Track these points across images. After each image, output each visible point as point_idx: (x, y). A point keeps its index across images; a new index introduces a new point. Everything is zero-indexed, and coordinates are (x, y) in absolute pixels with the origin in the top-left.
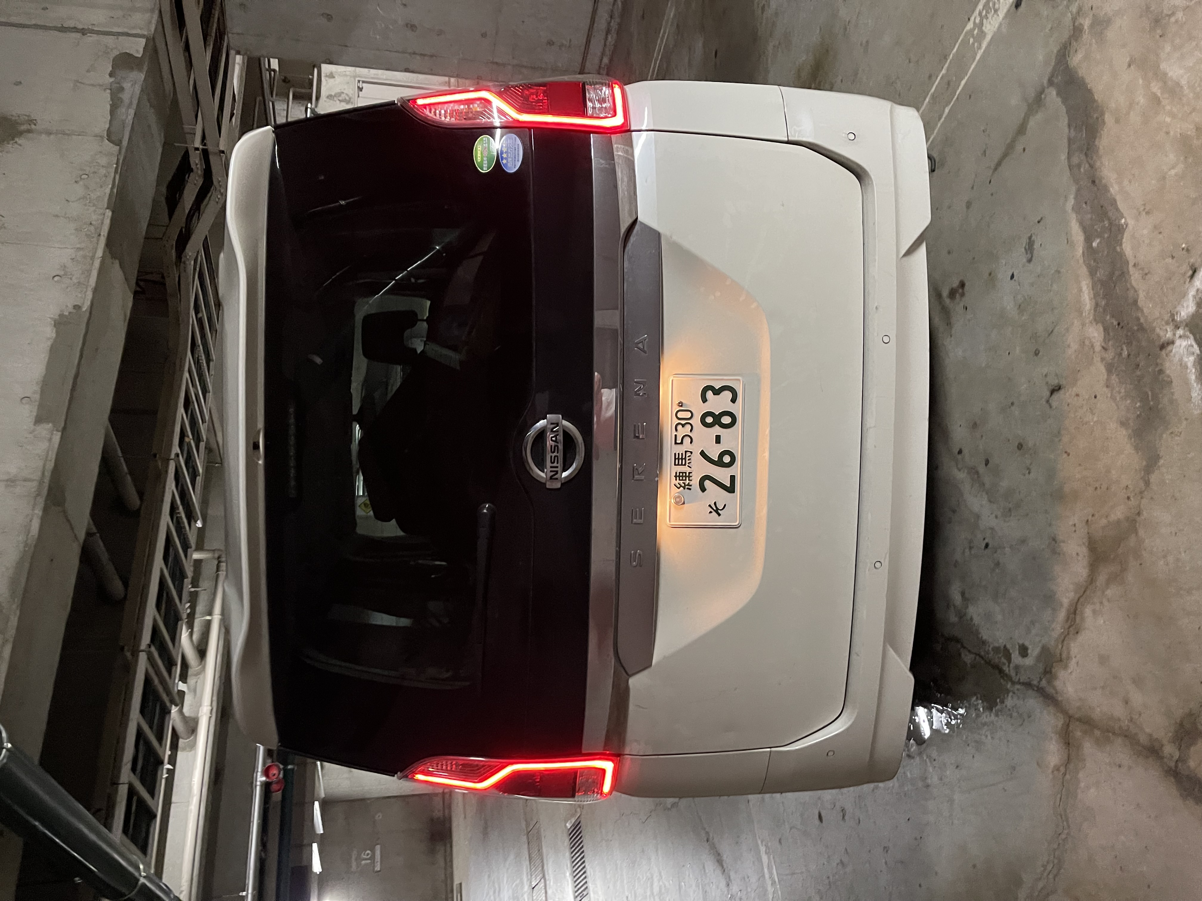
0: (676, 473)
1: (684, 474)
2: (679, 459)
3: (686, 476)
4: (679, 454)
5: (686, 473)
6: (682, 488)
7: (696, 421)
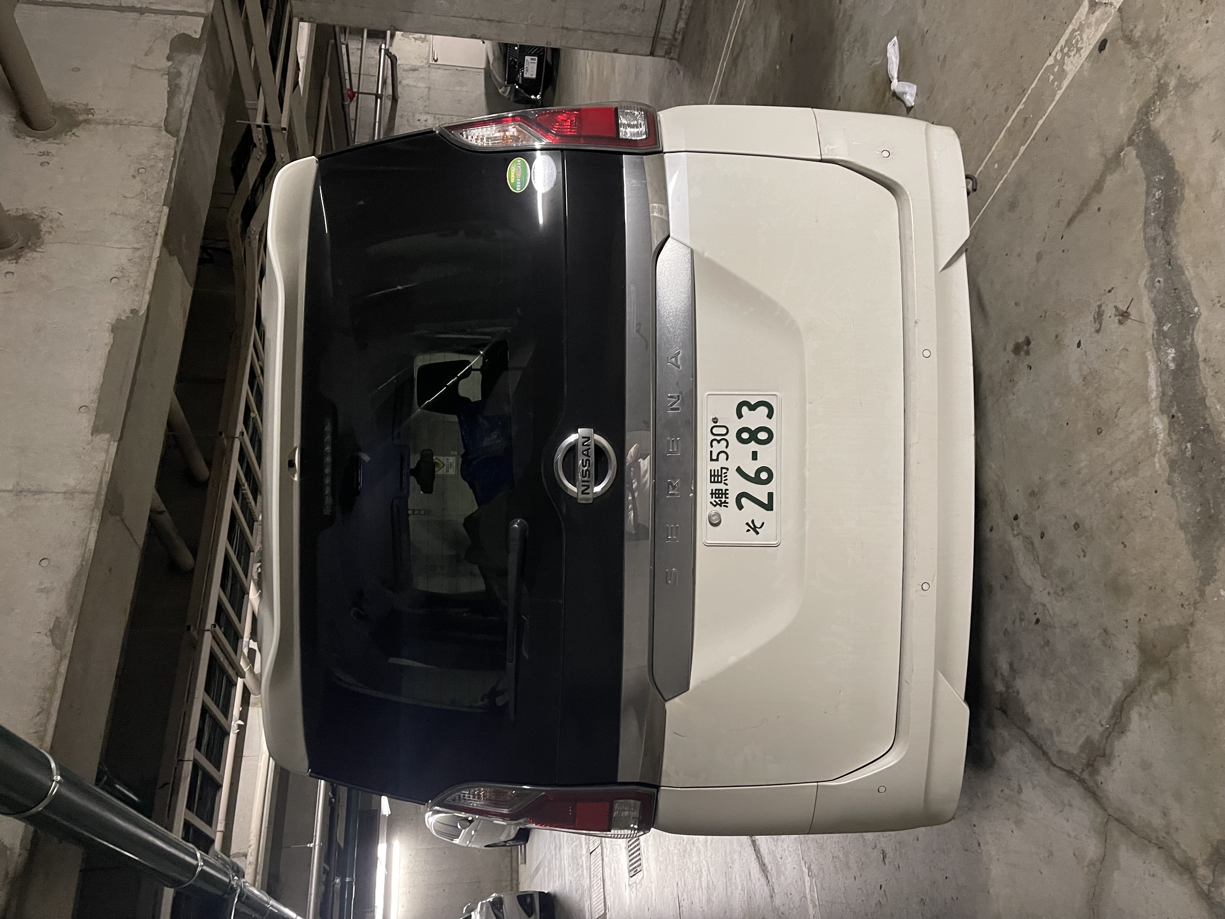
0: (712, 490)
1: (720, 492)
2: (714, 476)
3: (722, 494)
4: (714, 470)
5: (722, 490)
6: (718, 506)
7: (732, 437)
